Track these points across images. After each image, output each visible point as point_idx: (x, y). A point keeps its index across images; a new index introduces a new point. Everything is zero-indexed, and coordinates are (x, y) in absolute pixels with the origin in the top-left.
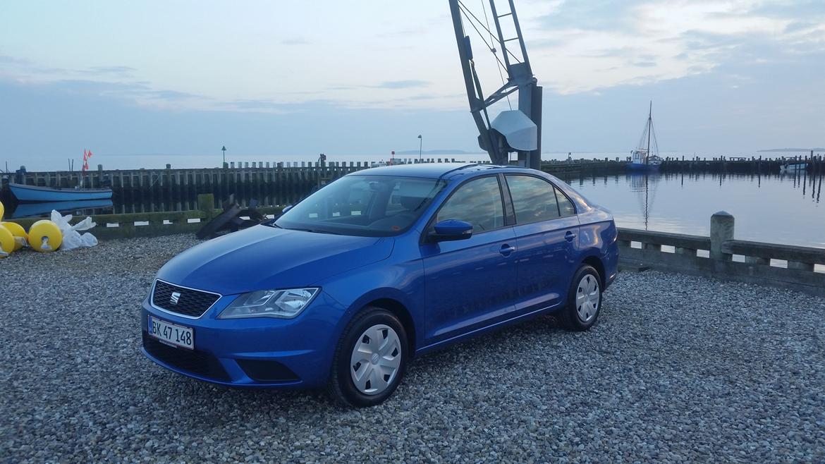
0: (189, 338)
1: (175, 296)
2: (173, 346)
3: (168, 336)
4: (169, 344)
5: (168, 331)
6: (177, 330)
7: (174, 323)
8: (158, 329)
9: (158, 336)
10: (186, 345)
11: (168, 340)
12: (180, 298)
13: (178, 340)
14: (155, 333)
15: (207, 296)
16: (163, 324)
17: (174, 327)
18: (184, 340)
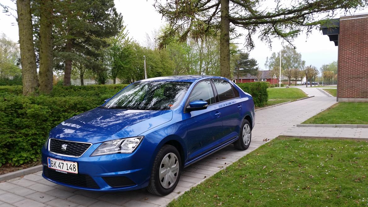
0: (74, 168)
1: (64, 147)
2: (64, 173)
3: (61, 167)
4: (62, 172)
5: (61, 165)
6: (67, 164)
7: (65, 160)
8: (55, 164)
9: (55, 168)
10: (73, 172)
11: (61, 169)
12: (67, 147)
13: (68, 170)
14: (53, 166)
15: (83, 145)
16: (58, 162)
17: (65, 163)
18: (72, 169)
